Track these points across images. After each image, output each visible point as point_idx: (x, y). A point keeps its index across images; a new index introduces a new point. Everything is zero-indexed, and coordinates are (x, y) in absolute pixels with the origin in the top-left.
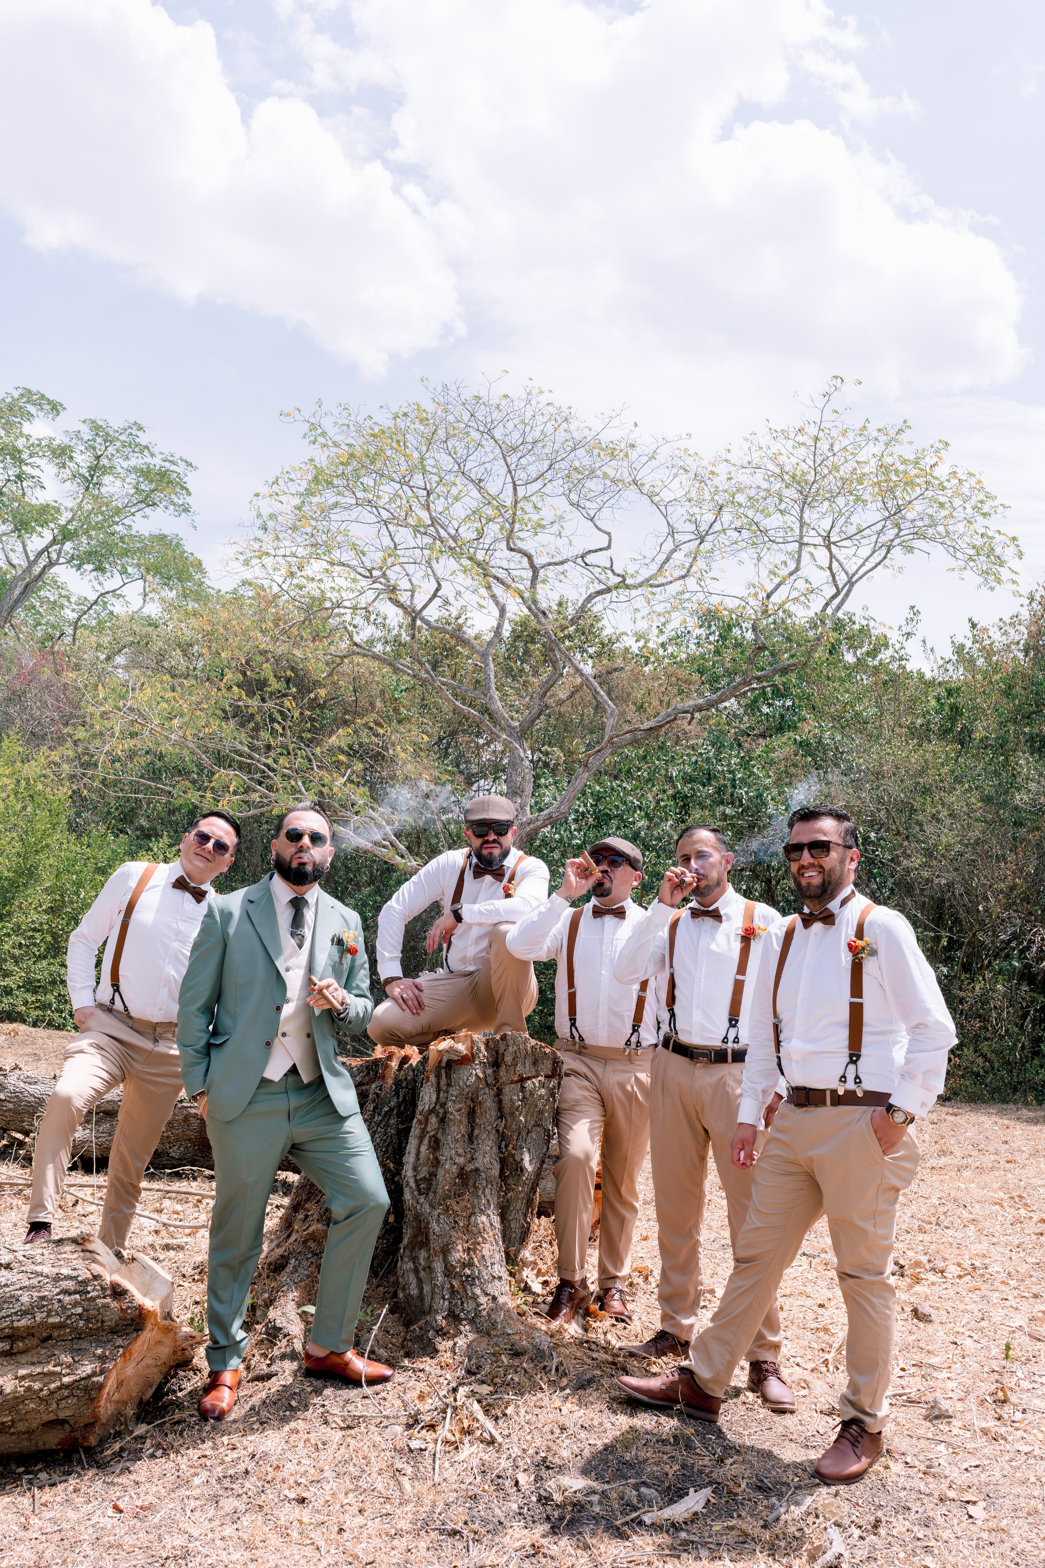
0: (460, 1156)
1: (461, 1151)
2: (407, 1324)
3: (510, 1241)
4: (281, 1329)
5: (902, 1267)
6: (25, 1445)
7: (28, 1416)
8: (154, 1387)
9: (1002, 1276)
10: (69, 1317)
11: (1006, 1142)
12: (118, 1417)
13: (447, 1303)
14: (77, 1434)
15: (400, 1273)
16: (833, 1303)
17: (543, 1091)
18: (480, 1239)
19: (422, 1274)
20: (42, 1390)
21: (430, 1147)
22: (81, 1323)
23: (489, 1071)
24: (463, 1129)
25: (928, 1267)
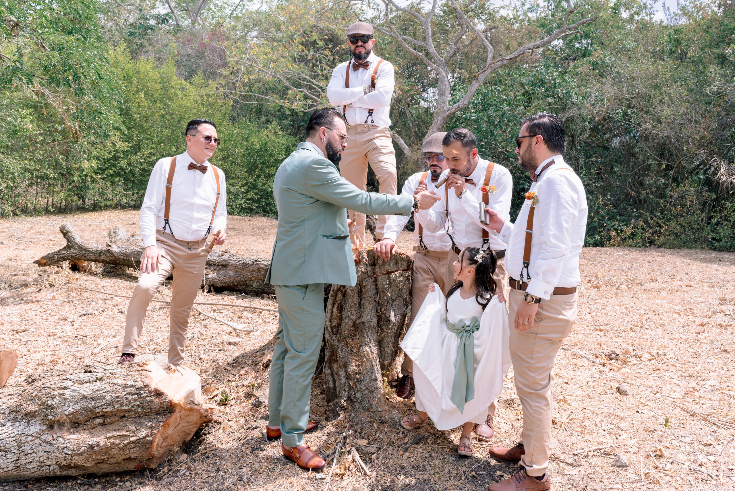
0: (353, 315)
1: (354, 312)
2: (329, 401)
3: (385, 358)
4: (261, 402)
5: (617, 355)
6: (117, 469)
7: (115, 456)
8: (192, 435)
9: (674, 360)
10: (133, 406)
11: (687, 274)
12: (169, 451)
13: (347, 393)
14: (144, 464)
15: (323, 374)
16: (574, 380)
17: (401, 279)
18: (365, 360)
19: (335, 376)
20: (120, 444)
21: (338, 309)
22: (140, 410)
23: (369, 269)
24: (355, 300)
25: (632, 353)
